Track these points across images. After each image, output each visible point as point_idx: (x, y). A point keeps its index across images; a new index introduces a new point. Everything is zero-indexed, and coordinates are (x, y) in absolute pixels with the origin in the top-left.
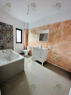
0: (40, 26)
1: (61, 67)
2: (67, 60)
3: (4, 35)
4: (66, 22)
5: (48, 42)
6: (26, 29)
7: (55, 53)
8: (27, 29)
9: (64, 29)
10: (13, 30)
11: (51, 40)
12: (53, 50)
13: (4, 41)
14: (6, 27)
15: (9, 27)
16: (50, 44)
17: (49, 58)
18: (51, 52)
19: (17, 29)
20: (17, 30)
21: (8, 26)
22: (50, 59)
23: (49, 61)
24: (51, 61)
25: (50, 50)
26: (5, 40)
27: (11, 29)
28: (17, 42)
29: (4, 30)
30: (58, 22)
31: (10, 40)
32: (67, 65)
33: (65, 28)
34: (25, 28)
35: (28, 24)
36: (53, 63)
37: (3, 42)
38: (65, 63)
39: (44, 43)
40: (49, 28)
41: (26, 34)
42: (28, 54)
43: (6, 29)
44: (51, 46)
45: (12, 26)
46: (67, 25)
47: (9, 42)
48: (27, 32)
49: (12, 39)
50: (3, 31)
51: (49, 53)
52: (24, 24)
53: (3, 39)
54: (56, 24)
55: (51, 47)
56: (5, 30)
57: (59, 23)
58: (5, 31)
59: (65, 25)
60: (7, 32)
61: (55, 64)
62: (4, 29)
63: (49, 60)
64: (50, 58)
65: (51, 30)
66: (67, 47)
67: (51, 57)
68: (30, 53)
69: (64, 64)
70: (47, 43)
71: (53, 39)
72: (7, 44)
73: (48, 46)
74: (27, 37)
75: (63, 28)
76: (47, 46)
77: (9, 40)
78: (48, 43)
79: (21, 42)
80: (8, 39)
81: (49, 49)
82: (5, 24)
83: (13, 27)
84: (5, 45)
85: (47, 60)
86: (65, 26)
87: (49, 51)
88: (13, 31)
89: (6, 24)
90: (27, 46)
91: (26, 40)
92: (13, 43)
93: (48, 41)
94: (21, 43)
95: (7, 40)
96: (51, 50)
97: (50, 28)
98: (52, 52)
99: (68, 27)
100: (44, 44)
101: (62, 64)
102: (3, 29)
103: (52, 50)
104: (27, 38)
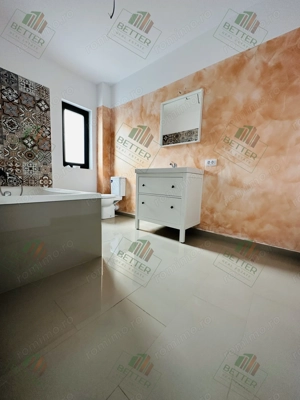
0: (162, 87)
1: (263, 239)
2: (290, 202)
3: (11, 125)
4: (270, 47)
5: (202, 142)
6: (104, 108)
7: (235, 183)
8: (109, 107)
9: (262, 76)
10: (48, 106)
11: (212, 130)
12: (226, 173)
13: (8, 149)
14: (21, 89)
15: (32, 93)
16: (207, 148)
17: (207, 212)
18: (215, 183)
19: (65, 106)
20: (66, 111)
21: (27, 86)
22: (215, 216)
23: (209, 226)
24: (218, 225)
25: (212, 174)
26: (13, 146)
27: (40, 101)
28: (67, 161)
29: (9, 101)
30: (237, 55)
31: (36, 148)
32: (289, 226)
33: (266, 71)
34: (101, 105)
35: (112, 87)
36: (229, 228)
37: (6, 152)
38: (283, 218)
39: (185, 151)
40: (201, 84)
41: (104, 128)
42: (117, 212)
43: (19, 96)
44: (216, 156)
45: (43, 91)
46: (275, 56)
47: (30, 156)
48: (108, 119)
49: (47, 143)
50: (6, 105)
51: (209, 189)
52: (97, 86)
53: (4, 138)
54: (227, 62)
55: (215, 160)
56: (16, 101)
57: (242, 55)
58: (14, 108)
59: (265, 60)
60: (21, 113)
61: (235, 232)
62: (10, 98)
63: (208, 222)
64: (212, 211)
65: (210, 91)
66: (282, 148)
67: (219, 207)
68: (125, 209)
69: (278, 224)
70: (194, 148)
71: (221, 127)
72: (25, 164)
73: (201, 162)
74: (108, 143)
75: (258, 73)
76: (197, 162)
77: (33, 146)
78: (200, 146)
79: (83, 162)
80: (26, 141)
81: (206, 173)
82: (17, 76)
83: (47, 94)
84: (14, 167)
85: (203, 222)
86: (265, 64)
87: (209, 179)
88: (48, 109)
89: (20, 80)
90: (112, 178)
91: (105, 156)
92: (47, 161)
93: (198, 140)
94: (86, 166)
95: (21, 146)
96: (216, 175)
97: (206, 85)
98: (221, 182)
99: (278, 66)
100: (186, 156)
101: (268, 228)
102: (4, 97)
103: (220, 174)
104: (108, 147)
